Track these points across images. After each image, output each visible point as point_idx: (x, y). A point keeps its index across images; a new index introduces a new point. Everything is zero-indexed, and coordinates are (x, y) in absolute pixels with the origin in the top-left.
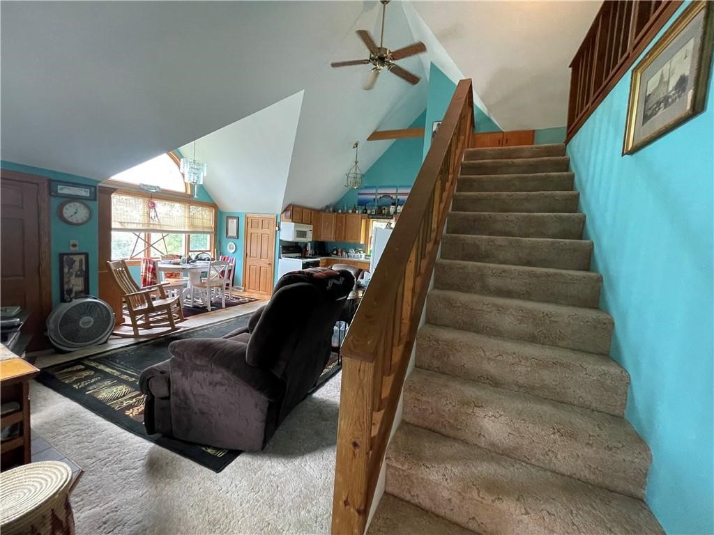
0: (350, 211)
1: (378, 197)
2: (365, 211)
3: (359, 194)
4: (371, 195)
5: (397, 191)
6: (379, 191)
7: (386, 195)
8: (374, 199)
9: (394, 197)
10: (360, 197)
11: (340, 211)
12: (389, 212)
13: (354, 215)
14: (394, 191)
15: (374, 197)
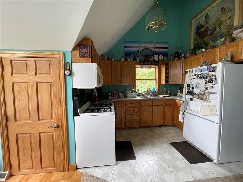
0: (123, 59)
1: (141, 49)
2: (135, 60)
3: (125, 47)
4: (135, 47)
5: (154, 45)
6: (141, 45)
7: (146, 48)
8: (138, 51)
9: (153, 49)
10: (126, 49)
11: (113, 60)
12: (154, 60)
13: (126, 62)
14: (152, 45)
15: (138, 49)
